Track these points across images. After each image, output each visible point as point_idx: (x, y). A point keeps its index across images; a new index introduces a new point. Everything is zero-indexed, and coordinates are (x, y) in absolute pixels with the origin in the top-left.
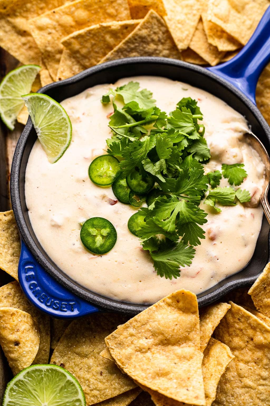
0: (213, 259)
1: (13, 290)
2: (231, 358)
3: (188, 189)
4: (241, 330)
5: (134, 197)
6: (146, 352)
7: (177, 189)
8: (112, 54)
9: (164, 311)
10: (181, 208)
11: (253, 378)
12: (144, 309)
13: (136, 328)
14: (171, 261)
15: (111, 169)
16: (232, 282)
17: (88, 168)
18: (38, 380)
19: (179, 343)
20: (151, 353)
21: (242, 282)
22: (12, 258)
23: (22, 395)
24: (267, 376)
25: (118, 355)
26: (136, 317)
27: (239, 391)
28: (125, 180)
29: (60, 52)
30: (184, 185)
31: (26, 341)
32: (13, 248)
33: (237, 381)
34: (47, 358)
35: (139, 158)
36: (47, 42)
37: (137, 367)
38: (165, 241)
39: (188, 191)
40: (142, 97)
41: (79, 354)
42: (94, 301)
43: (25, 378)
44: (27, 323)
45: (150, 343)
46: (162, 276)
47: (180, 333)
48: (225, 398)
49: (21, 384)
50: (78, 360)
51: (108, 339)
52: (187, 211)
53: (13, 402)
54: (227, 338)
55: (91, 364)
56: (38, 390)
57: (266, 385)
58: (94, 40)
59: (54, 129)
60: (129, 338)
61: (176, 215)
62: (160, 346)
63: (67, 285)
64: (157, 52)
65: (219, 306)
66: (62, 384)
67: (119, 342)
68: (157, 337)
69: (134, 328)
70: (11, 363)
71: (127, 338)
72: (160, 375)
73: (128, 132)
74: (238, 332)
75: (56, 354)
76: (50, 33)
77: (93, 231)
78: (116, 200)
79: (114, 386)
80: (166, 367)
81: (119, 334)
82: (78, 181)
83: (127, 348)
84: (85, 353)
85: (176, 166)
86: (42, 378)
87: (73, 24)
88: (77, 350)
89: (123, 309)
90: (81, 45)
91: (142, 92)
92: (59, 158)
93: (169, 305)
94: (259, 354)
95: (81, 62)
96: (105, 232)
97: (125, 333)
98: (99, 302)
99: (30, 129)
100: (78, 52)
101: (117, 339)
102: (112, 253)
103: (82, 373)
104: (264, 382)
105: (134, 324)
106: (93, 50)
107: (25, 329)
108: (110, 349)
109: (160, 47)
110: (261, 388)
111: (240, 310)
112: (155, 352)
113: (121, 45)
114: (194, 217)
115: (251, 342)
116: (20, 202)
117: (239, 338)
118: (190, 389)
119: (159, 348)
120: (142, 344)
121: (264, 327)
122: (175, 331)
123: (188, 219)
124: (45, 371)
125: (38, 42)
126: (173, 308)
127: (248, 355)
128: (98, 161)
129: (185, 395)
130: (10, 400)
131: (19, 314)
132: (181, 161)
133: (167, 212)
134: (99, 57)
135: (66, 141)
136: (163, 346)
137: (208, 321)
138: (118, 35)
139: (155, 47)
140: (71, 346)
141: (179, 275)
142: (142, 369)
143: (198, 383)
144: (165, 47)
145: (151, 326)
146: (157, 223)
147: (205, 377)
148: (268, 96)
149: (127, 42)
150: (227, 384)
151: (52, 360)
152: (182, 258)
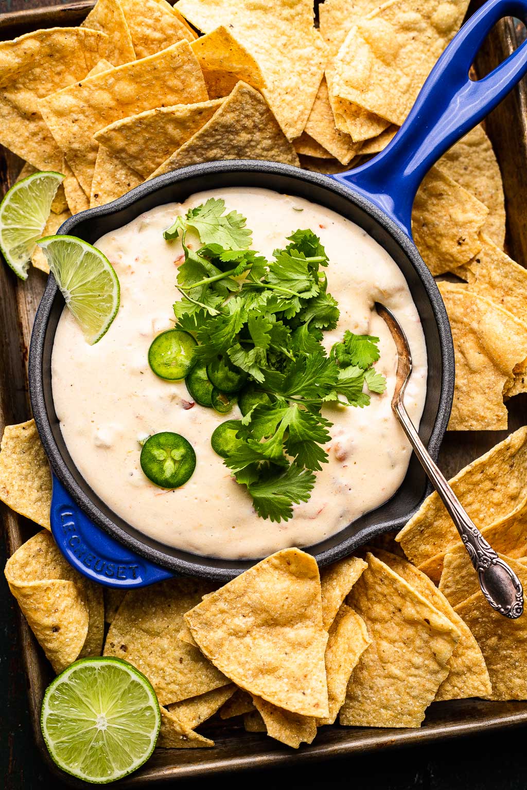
0: (341, 490)
1: (44, 543)
2: (367, 643)
3: (303, 387)
4: (385, 596)
5: (219, 397)
6: (244, 636)
7: (285, 388)
8: (179, 154)
9: (267, 577)
10: (292, 419)
11: (401, 665)
12: (240, 573)
13: (228, 602)
14: (279, 496)
15: (183, 353)
16: (370, 529)
17: (148, 351)
18: (90, 682)
19: (292, 622)
20: (251, 638)
21: (385, 528)
22: (39, 494)
23: (69, 704)
24: (421, 664)
25: (204, 640)
26: (228, 585)
27: (381, 682)
28: (205, 369)
29: (95, 149)
30: (296, 382)
31: (69, 623)
32: (40, 477)
33: (377, 668)
34: (101, 637)
35: (222, 343)
36: (71, 135)
37: (232, 658)
38: (269, 465)
39: (302, 390)
40: (229, 226)
41: (147, 632)
42: (166, 562)
43: (70, 680)
44: (69, 596)
45: (249, 624)
46: (265, 518)
47: (293, 610)
48: (360, 691)
49: (66, 689)
50: (146, 639)
51: (189, 616)
52: (301, 424)
53: (55, 715)
54: (364, 603)
55: (166, 646)
56: (91, 696)
57: (420, 676)
58: (149, 132)
59: (91, 290)
60: (219, 615)
61: (284, 430)
62: (264, 627)
63: (125, 540)
64: (253, 143)
65: (352, 562)
66: (125, 686)
67: (204, 621)
68: (260, 615)
69: (225, 601)
70: (50, 654)
71: (215, 616)
72: (264, 672)
73: (207, 289)
74: (380, 597)
75: (113, 631)
76: (75, 121)
77: (159, 453)
78: (192, 401)
79: (199, 679)
80: (273, 661)
81: (204, 610)
82: (133, 373)
83: (216, 629)
84: (156, 631)
85: (283, 348)
86: (96, 679)
87: (113, 104)
88: (144, 626)
89: (209, 574)
90: (127, 140)
91: (229, 218)
92: (102, 335)
93: (276, 568)
94: (409, 632)
95: (129, 164)
96: (178, 453)
97: (213, 609)
98: (173, 565)
99: (53, 293)
100: (123, 150)
101: (201, 617)
102: (190, 485)
103: (152, 659)
104: (416, 672)
105: (226, 595)
106: (146, 147)
107: (66, 607)
108: (191, 631)
109: (257, 136)
110: (411, 679)
111: (382, 568)
112: (257, 636)
113: (192, 140)
114: (311, 433)
115: (398, 614)
116: (47, 413)
117: (381, 605)
118: (308, 692)
119: (263, 631)
120: (238, 625)
121: (416, 597)
122: (286, 607)
123: (302, 436)
124: (99, 669)
125: (57, 137)
126: (282, 572)
127: (393, 631)
128: (163, 339)
129: (299, 702)
130: (52, 712)
131: (56, 586)
132: (289, 340)
133: (270, 424)
134: (158, 157)
135: (111, 308)
136: (268, 628)
137: (334, 584)
138: (188, 124)
139: (249, 137)
140: (135, 620)
141: (291, 516)
142: (238, 662)
143: (319, 683)
144: (265, 135)
145: (250, 598)
146: (255, 447)
147: (330, 668)
148: (434, 210)
149: (203, 135)
150: (364, 672)
151: (108, 641)
152: (295, 490)
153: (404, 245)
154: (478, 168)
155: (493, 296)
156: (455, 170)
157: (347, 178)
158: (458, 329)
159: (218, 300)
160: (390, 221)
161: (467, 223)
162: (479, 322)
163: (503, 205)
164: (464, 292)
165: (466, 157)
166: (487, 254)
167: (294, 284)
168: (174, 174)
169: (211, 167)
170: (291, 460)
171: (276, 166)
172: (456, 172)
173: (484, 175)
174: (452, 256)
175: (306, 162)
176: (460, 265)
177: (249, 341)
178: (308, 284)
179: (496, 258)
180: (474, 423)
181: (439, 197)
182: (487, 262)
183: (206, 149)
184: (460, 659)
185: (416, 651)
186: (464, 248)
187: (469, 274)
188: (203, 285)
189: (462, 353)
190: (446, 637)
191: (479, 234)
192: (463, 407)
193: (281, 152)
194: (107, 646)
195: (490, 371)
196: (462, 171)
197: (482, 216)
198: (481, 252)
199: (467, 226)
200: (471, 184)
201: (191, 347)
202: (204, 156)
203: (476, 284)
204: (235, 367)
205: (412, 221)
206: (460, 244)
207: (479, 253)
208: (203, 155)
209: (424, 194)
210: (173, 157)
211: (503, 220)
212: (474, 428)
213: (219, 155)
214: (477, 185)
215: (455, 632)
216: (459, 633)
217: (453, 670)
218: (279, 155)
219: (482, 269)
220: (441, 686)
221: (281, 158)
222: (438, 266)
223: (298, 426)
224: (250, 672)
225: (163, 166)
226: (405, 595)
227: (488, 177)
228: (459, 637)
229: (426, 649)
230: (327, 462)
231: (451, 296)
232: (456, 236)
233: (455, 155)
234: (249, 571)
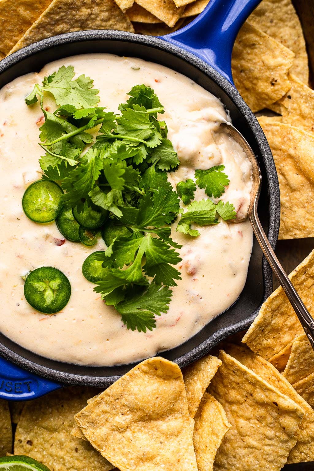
0: (195, 300)
2: (227, 427)
3: (154, 218)
4: (238, 384)
5: (85, 234)
6: (125, 431)
7: (139, 220)
8: (31, 32)
9: (140, 381)
10: (147, 247)
11: (257, 438)
12: (116, 380)
13: (109, 404)
14: (143, 311)
15: (51, 199)
16: (221, 332)
17: (21, 200)
19: (163, 417)
20: (130, 432)
21: (233, 330)
24: (273, 436)
25: (92, 436)
26: (107, 390)
28: (71, 211)
30: (147, 215)
33: (238, 440)
34: (11, 435)
35: (83, 188)
37: (117, 450)
39: (153, 221)
40: (80, 88)
41: (47, 429)
42: (54, 377)
45: (128, 420)
46: (133, 329)
47: (163, 407)
48: (226, 460)
50: (47, 435)
51: (78, 417)
52: (155, 250)
54: (221, 389)
55: (63, 439)
57: (273, 445)
58: (3, 16)
60: (103, 415)
61: (141, 257)
62: (141, 422)
63: (18, 361)
64: (93, 16)
65: (208, 360)
67: (91, 421)
68: (136, 413)
69: (106, 403)
71: (99, 416)
72: (144, 460)
73: (66, 143)
74: (234, 385)
75: (20, 430)
77: (39, 285)
78: (63, 239)
79: (93, 464)
80: (151, 450)
81: (90, 412)
82: (11, 220)
83: (101, 427)
84: (53, 427)
85: (135, 188)
88: (44, 424)
89: (90, 382)
91: (79, 81)
93: (146, 373)
94: (261, 411)
96: (55, 283)
97: (97, 410)
98: (60, 377)
101: (88, 418)
102: (68, 309)
103: (53, 450)
104: (270, 442)
105: (107, 398)
106: (4, 29)
108: (81, 429)
109: (96, 10)
110: (266, 448)
111: (233, 362)
112: (136, 430)
113: (40, 19)
114: (164, 257)
115: (250, 398)
117: (236, 391)
119: (140, 425)
120: (119, 423)
121: (264, 385)
122: (157, 406)
123: (157, 260)
124: (8, 469)
126: (151, 376)
127: (249, 411)
128: (33, 189)
132: (140, 180)
133: (129, 253)
134: (15, 36)
136: (144, 423)
137: (196, 378)
138: (36, 5)
139: (89, 11)
140: (36, 420)
141: (155, 326)
142: (122, 453)
143: (191, 465)
144: (102, 9)
145: (126, 400)
146: (118, 275)
147: (199, 448)
148: (249, 58)
149: (49, 14)
150: (227, 444)
151: (17, 438)
152: (156, 304)
153: (227, 90)
154: (281, 20)
155: (304, 126)
156: (263, 23)
157: (174, 38)
158: (278, 155)
159: (76, 152)
160: (214, 71)
161: (277, 67)
162: (295, 149)
163: (304, 49)
164: (281, 124)
165: (271, 12)
166: (296, 91)
167: (139, 133)
168: (28, 48)
169: (58, 40)
170: (150, 279)
171: (114, 33)
172: (264, 25)
173: (287, 26)
174: (267, 95)
175: (139, 28)
176: (274, 102)
177: (107, 185)
178: (151, 132)
179: (304, 93)
180: (298, 232)
181: (253, 47)
182: (297, 98)
183: (53, 25)
184: (305, 431)
185: (268, 425)
186: (277, 87)
187: (282, 109)
188: (62, 141)
189: (283, 175)
190: (292, 415)
191: (288, 74)
192: (288, 220)
193: (117, 21)
194: (16, 442)
195: (307, 189)
196: (269, 24)
197: (289, 60)
198: (291, 89)
199: (277, 70)
200: (277, 34)
201: (57, 193)
202: (53, 31)
203: (289, 116)
204: (97, 206)
205: (232, 69)
206: (273, 84)
207: (289, 90)
208: (51, 30)
209: (239, 45)
210: (27, 34)
211: (306, 61)
212: (298, 237)
213: (65, 29)
214: (282, 35)
215: (299, 410)
216: (303, 411)
217: (299, 440)
218: (115, 25)
219: (293, 103)
220: (291, 452)
221: (118, 27)
222: (256, 104)
223: (152, 252)
224: (133, 461)
225: (19, 43)
226: (255, 384)
227: (290, 27)
228: (303, 414)
229: (276, 424)
230: (181, 279)
231: (269, 128)
232: (269, 78)
233: (262, 11)
234: (123, 377)
